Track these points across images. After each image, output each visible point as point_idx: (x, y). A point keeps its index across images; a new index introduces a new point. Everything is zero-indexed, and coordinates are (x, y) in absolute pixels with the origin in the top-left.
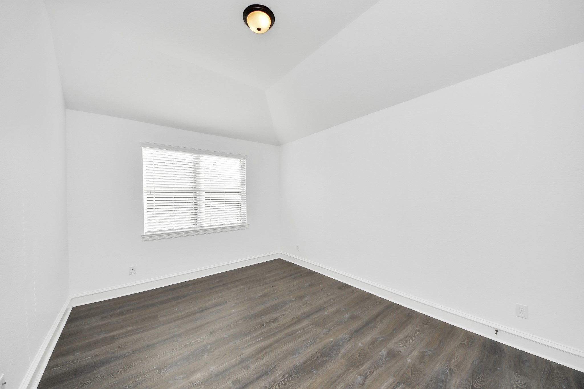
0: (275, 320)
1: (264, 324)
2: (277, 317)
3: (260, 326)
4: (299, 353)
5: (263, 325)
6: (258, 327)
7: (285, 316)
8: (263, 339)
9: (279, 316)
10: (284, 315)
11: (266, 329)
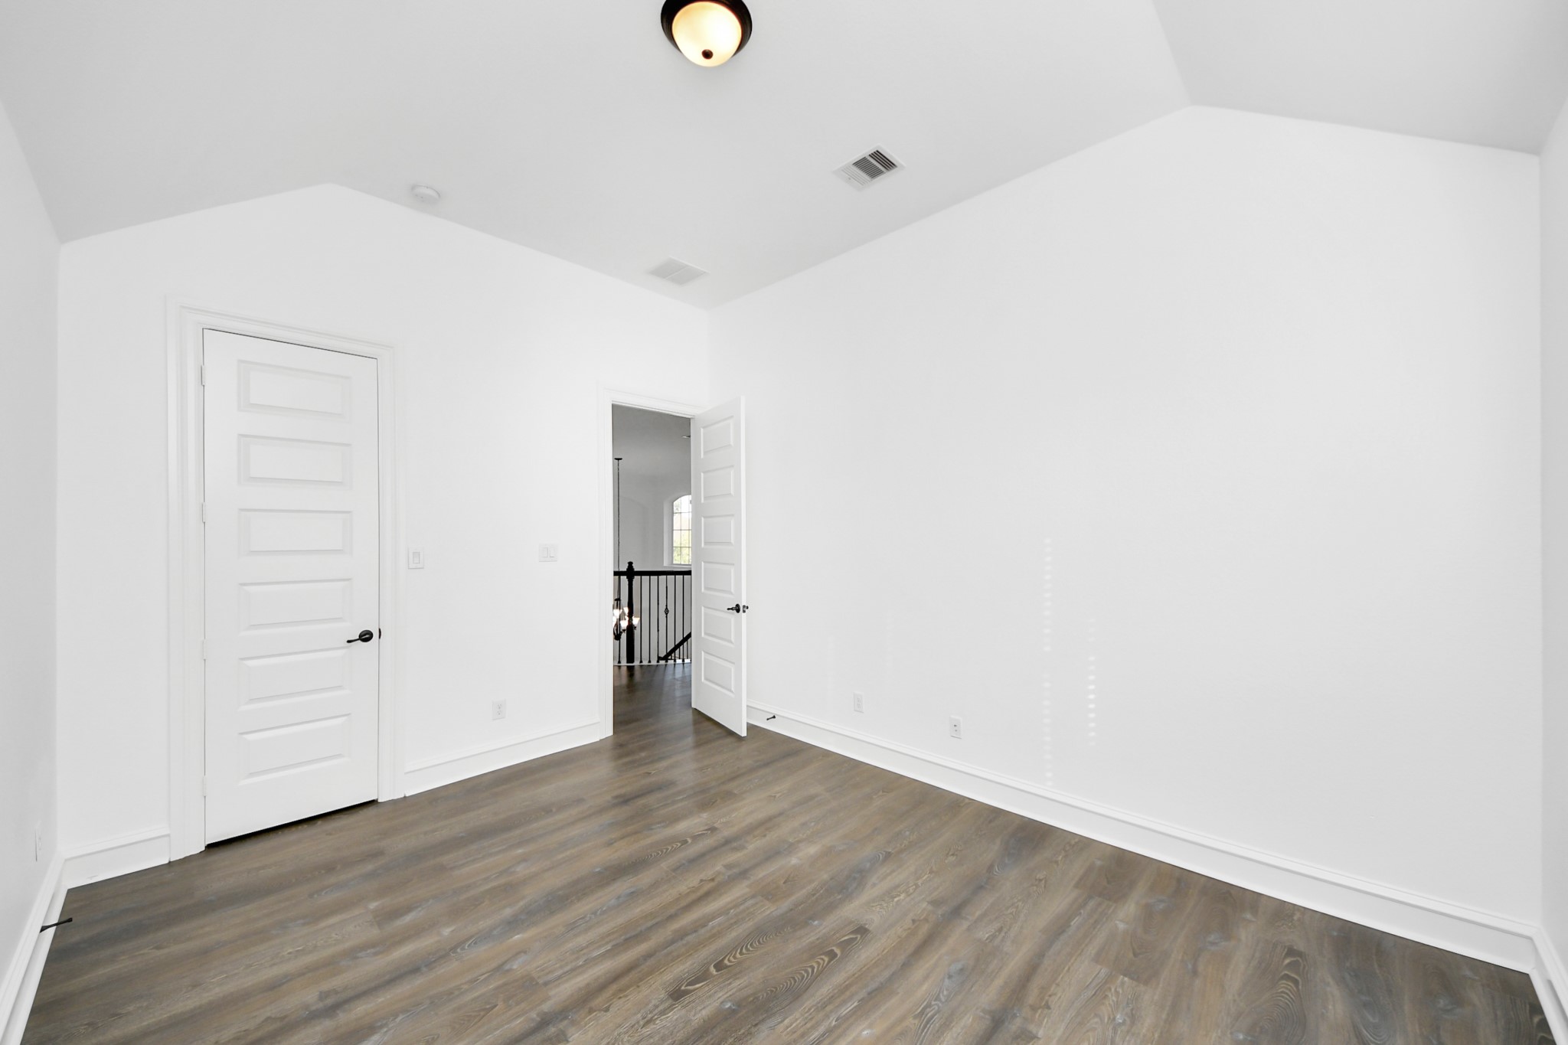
0: (677, 995)
1: (715, 973)
2: (670, 1008)
3: (729, 964)
4: (619, 897)
5: (719, 966)
6: (734, 957)
7: (639, 1015)
8: (709, 922)
9: (663, 1012)
10: (642, 1023)
11: (704, 954)
